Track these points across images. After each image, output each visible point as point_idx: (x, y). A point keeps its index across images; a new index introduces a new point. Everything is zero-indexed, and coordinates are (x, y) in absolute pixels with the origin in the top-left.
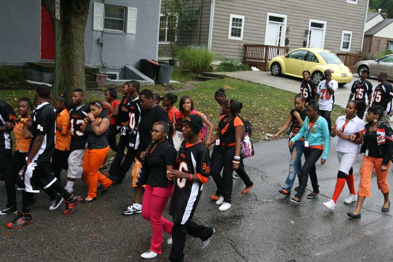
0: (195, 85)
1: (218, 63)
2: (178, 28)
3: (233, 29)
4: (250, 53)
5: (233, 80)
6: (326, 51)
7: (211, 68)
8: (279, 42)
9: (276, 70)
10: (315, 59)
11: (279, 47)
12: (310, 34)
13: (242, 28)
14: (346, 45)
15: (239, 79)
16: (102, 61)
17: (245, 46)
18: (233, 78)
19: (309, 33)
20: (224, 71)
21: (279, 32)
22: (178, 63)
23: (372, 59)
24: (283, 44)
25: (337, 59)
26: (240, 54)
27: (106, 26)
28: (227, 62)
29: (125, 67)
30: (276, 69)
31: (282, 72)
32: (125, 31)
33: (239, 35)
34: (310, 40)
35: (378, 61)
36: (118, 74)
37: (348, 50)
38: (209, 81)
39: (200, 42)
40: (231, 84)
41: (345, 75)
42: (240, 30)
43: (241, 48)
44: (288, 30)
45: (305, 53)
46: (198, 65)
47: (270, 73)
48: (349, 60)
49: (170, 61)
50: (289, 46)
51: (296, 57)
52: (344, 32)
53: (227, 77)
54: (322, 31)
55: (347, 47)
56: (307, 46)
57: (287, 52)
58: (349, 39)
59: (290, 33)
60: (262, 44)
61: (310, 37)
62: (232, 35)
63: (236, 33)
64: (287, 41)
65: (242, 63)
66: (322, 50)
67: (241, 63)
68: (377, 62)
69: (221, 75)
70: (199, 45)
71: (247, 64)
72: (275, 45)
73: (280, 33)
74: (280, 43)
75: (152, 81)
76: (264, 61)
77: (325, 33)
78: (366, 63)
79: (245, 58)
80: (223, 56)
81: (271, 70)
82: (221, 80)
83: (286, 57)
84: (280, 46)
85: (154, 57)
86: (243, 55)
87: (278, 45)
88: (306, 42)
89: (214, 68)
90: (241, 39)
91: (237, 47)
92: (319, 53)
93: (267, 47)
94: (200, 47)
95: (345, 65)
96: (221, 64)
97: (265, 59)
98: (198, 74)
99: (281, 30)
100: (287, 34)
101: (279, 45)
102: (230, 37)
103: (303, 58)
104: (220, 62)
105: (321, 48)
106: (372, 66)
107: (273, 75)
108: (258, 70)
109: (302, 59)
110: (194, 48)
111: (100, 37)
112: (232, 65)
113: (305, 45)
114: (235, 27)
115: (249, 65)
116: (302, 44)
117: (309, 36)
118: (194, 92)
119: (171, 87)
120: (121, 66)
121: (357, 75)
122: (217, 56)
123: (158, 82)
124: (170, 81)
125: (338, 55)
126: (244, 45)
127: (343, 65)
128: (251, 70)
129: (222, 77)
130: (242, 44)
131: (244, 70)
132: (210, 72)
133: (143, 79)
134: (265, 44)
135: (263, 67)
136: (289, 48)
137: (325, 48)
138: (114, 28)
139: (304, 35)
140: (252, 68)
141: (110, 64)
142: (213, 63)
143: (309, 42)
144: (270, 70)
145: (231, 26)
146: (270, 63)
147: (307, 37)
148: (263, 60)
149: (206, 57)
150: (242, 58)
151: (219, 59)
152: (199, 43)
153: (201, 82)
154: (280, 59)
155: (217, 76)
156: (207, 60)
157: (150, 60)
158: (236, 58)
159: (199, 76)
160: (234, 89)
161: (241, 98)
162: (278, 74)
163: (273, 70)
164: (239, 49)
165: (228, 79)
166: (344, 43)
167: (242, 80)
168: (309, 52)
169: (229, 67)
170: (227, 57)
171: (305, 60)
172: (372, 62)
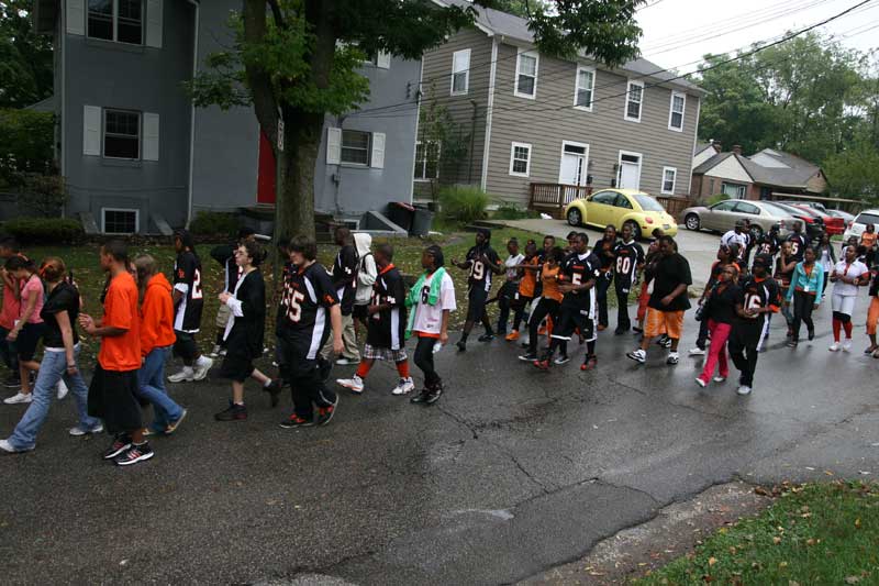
0: (464, 238)
1: (495, 207)
2: (441, 160)
3: (515, 161)
4: (540, 195)
5: (516, 231)
6: (642, 193)
7: (486, 214)
8: (579, 180)
9: (574, 219)
10: (627, 204)
11: (578, 187)
12: (621, 171)
13: (528, 161)
14: (669, 186)
15: (524, 230)
16: (337, 205)
17: (533, 185)
18: (516, 228)
19: (619, 169)
20: (504, 219)
21: (578, 166)
22: (440, 208)
23: (703, 206)
24: (583, 183)
25: (657, 205)
26: (524, 196)
27: (343, 158)
28: (508, 207)
29: (368, 213)
30: (574, 216)
31: (583, 221)
32: (369, 165)
33: (524, 171)
34: (620, 178)
35: (711, 208)
36: (358, 222)
37: (672, 193)
39: (470, 179)
41: (667, 227)
42: (525, 163)
43: (528, 187)
44: (590, 165)
45: (615, 195)
46: (468, 211)
47: (566, 221)
48: (674, 206)
49: (429, 204)
50: (591, 186)
51: (602, 201)
52: (666, 168)
53: (507, 227)
54: (636, 167)
55: (670, 189)
56: (617, 186)
57: (590, 193)
58: (672, 179)
59: (593, 168)
60: (555, 182)
61: (620, 174)
62: (514, 170)
63: (520, 167)
64: (589, 180)
65: (529, 207)
66: (637, 193)
67: (527, 208)
68: (709, 210)
69: (499, 225)
70: (469, 184)
71: (535, 210)
72: (573, 185)
73: (580, 168)
74: (581, 182)
75: (405, 232)
76: (558, 206)
77: (640, 167)
78: (696, 210)
79: (532, 201)
80: (501, 198)
81: (568, 219)
82: (499, 231)
83: (588, 200)
84: (581, 185)
85: (409, 200)
86: (530, 197)
87: (577, 185)
88: (616, 181)
89: (490, 215)
90: (526, 175)
91: (522, 186)
92: (634, 196)
93: (563, 187)
94: (470, 186)
95: (668, 212)
96: (499, 210)
97: (561, 203)
98: (467, 224)
99: (581, 165)
100: (589, 169)
101: (579, 184)
102: (511, 173)
103: (612, 203)
104: (497, 206)
105: (635, 189)
106: (703, 214)
107: (570, 224)
108: (550, 217)
109: (609, 204)
110: (463, 188)
111: (335, 173)
112: (514, 210)
113: (613, 185)
114: (518, 159)
115: (538, 210)
116: (610, 183)
117: (618, 172)
118: (462, 247)
119: (430, 239)
120: (364, 211)
121: (684, 226)
122: (494, 199)
123: (412, 233)
124: (430, 232)
125: (658, 199)
126: (531, 184)
127: (664, 213)
128: (541, 217)
129: (501, 227)
130: (528, 183)
131: (531, 218)
132: (483, 220)
133: (392, 230)
134: (560, 183)
135: (556, 213)
136: (592, 188)
137: (641, 190)
138: (354, 160)
139: (612, 171)
140: (542, 214)
141: (348, 209)
142: (489, 208)
143: (620, 181)
144: (566, 217)
145: (512, 158)
146: (567, 208)
147: (615, 173)
148: (557, 204)
149: (479, 199)
150: (528, 201)
151: (497, 203)
152: (470, 181)
154: (580, 203)
155: (495, 225)
156: (480, 203)
157: (402, 203)
158: (519, 200)
159: (469, 225)
162: (577, 223)
163: (570, 218)
164: (524, 189)
165: (509, 230)
166: (666, 183)
167: (528, 231)
168: (619, 194)
169: (510, 213)
170: (507, 200)
171: (614, 204)
172: (703, 209)
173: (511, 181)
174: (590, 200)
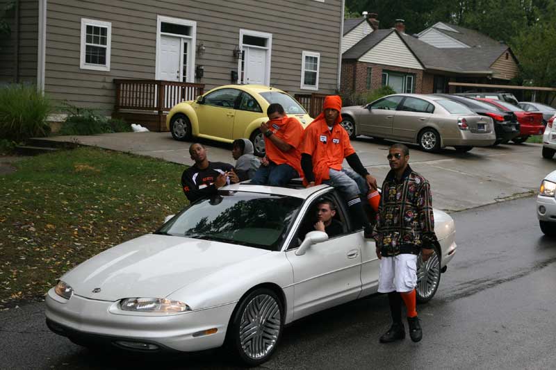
0: (13, 165)
1: (62, 117)
3: (87, 46)
4: (128, 96)
5: (95, 152)
6: (274, 90)
7: (47, 129)
8: (184, 74)
9: (180, 130)
10: (253, 105)
11: (184, 84)
12: (243, 59)
13: (108, 46)
14: (310, 79)
15: (107, 150)
17: (117, 83)
18: (95, 148)
19: (240, 56)
20: (75, 134)
21: (182, 53)
23: (359, 104)
24: (191, 78)
25: (297, 106)
26: (107, 99)
28: (80, 115)
30: (180, 125)
31: (193, 133)
33: (103, 61)
34: (243, 69)
35: (369, 108)
37: (315, 88)
38: (44, 155)
39: (19, 76)
40: (90, 161)
42: (105, 49)
43: (108, 86)
44: (199, 51)
45: (236, 94)
46: (18, 123)
47: (170, 134)
48: (318, 105)
50: (203, 81)
51: (219, 103)
52: (306, 53)
53: (81, 145)
54: (264, 53)
55: (313, 83)
56: (239, 81)
57: (201, 94)
58: (315, 68)
59: (205, 56)
60: (148, 77)
61: (243, 63)
62: (88, 61)
63: (96, 56)
64: (199, 72)
65: (113, 115)
66: (267, 89)
67: (110, 118)
68: (367, 110)
69: (68, 143)
70: (17, 83)
71: (122, 119)
72: (177, 81)
73: (185, 56)
74: (187, 76)
76: (156, 112)
77: (270, 52)
78: (350, 111)
79: (117, 106)
80: (70, 103)
81: (171, 130)
82: (69, 152)
83: (199, 102)
84: (187, 81)
86: (113, 100)
87: (181, 80)
88: (237, 73)
89: (54, 129)
90: (107, 67)
91: (100, 85)
92: (261, 94)
93: (161, 84)
94: (19, 86)
95: (312, 115)
96: (67, 121)
97: (160, 108)
98: (18, 143)
99: (185, 51)
100: (198, 58)
101: (184, 79)
102: (84, 65)
103: (233, 105)
104: (65, 116)
105: (265, 85)
106: (359, 116)
107: (175, 138)
108: (144, 129)
109: (229, 106)
112: (91, 120)
113: (234, 79)
114: (92, 44)
115: (126, 120)
116: (229, 77)
117: (240, 61)
118: (11, 180)
122: (58, 105)
125: (298, 97)
126: (114, 80)
128: (131, 130)
129: (71, 146)
130: (110, 80)
131: (116, 131)
132: (44, 136)
134: (156, 79)
135: (154, 123)
136: (204, 85)
137: (272, 85)
139: (230, 59)
140: (134, 126)
142: (51, 118)
143: (242, 74)
144: (168, 128)
145: (83, 43)
146: (169, 115)
147: (237, 63)
148: (154, 109)
149: (35, 105)
150: (111, 107)
151: (63, 111)
152: (18, 79)
153: (25, 159)
154: (187, 106)
155: (61, 144)
156: (37, 111)
158: (97, 105)
159: (22, 145)
160: (98, 170)
161: (113, 188)
162: (185, 136)
163: (175, 130)
164: (104, 88)
165: (84, 150)
166: (306, 73)
167: (114, 151)
168: (242, 92)
169: (84, 125)
170: (78, 105)
171: (237, 108)
172: (359, 109)
173: (85, 77)
174: (202, 102)
